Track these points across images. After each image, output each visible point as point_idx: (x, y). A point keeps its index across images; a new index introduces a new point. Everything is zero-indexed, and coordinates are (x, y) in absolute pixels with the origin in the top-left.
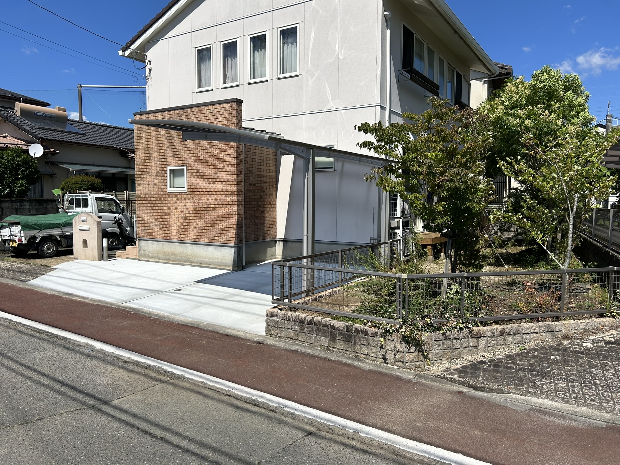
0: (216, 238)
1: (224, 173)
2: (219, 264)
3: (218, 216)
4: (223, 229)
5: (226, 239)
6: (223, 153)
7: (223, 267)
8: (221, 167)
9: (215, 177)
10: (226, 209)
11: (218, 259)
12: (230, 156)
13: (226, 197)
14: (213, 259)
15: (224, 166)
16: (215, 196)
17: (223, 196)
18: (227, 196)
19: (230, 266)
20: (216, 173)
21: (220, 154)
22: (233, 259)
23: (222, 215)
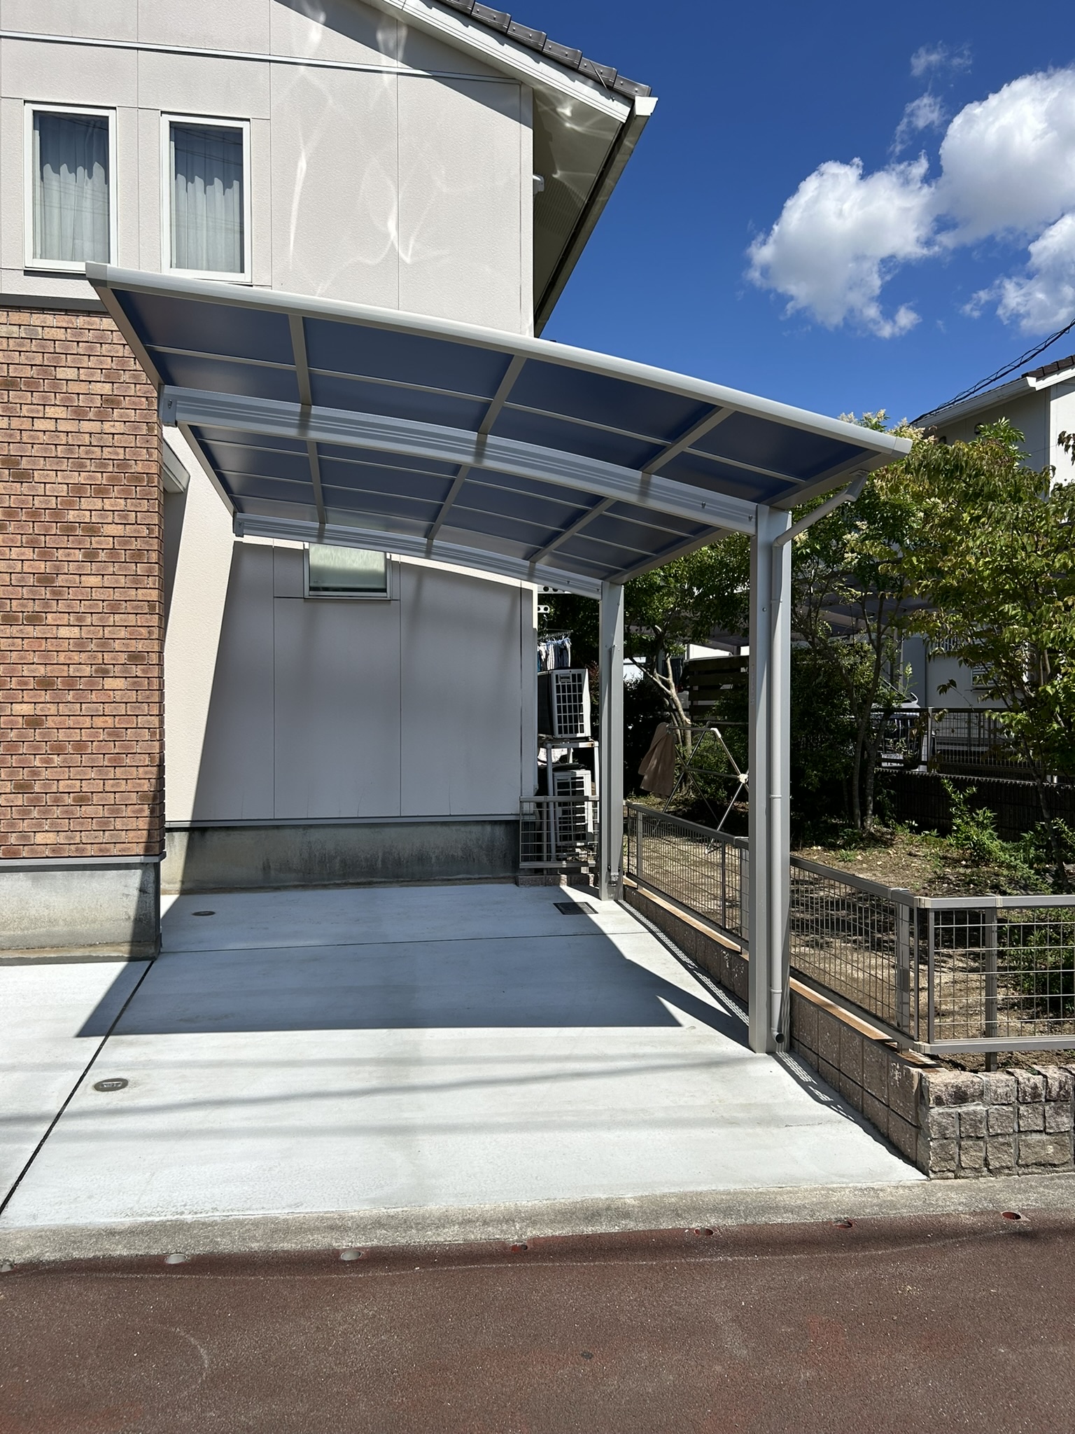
0: (40, 838)
1: (93, 581)
2: (55, 942)
3: (59, 750)
4: (82, 800)
5: (102, 837)
6: (85, 503)
7: (78, 953)
8: (79, 555)
9: (45, 593)
10: (99, 722)
11: (53, 922)
12: (125, 517)
13: (103, 673)
14: (25, 923)
15: (91, 556)
16: (41, 670)
17: (87, 670)
18: (107, 671)
19: (119, 944)
20: (45, 580)
21: (69, 506)
22: (132, 913)
23: (80, 747)
